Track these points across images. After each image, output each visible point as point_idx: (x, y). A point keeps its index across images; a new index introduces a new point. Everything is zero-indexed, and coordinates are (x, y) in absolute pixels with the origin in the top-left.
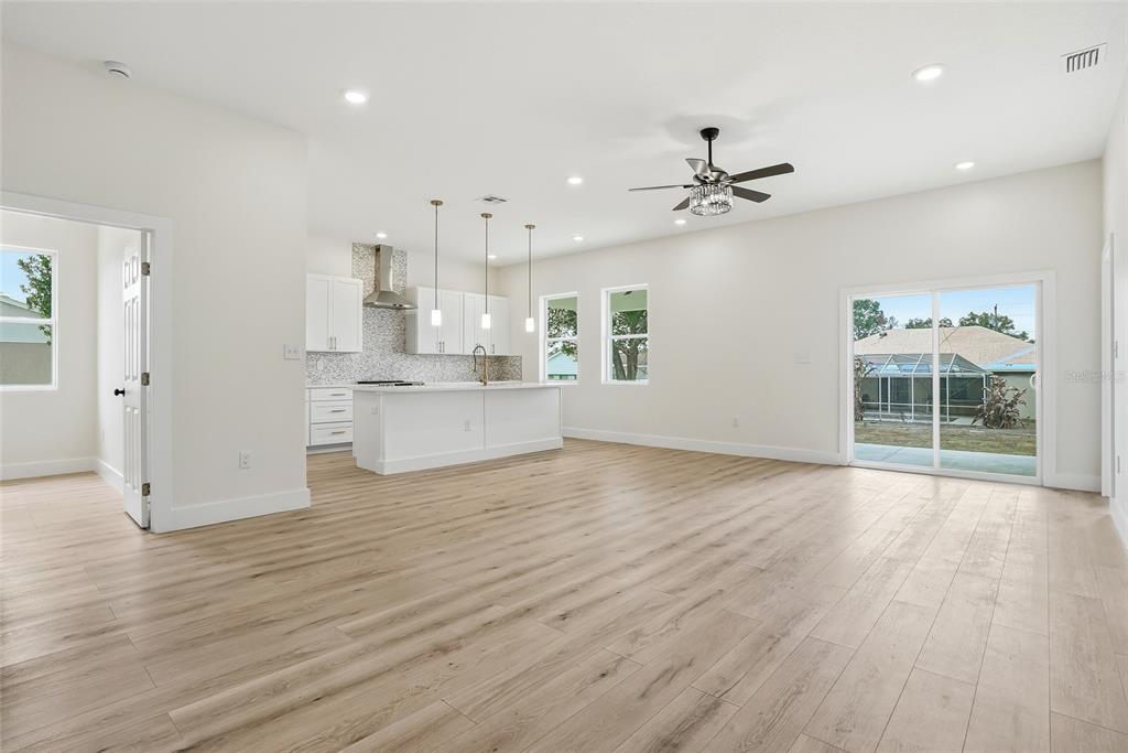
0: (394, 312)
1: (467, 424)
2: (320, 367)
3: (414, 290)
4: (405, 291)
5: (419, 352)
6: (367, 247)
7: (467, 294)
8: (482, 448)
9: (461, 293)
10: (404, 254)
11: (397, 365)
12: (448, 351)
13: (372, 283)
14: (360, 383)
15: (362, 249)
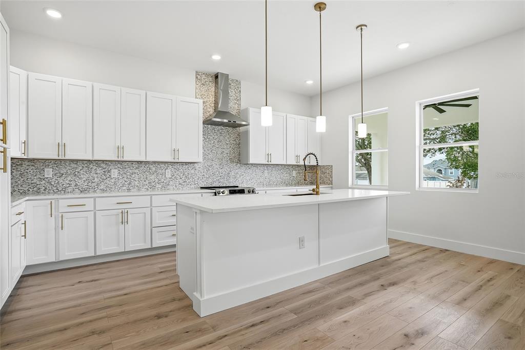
0: (230, 129)
1: (301, 241)
2: (168, 174)
3: (246, 110)
4: (239, 112)
5: (251, 161)
6: (207, 75)
7: (289, 115)
8: (316, 266)
9: (285, 114)
10: (238, 82)
11: (233, 173)
12: (274, 161)
13: (213, 105)
14: (202, 188)
15: (204, 76)
